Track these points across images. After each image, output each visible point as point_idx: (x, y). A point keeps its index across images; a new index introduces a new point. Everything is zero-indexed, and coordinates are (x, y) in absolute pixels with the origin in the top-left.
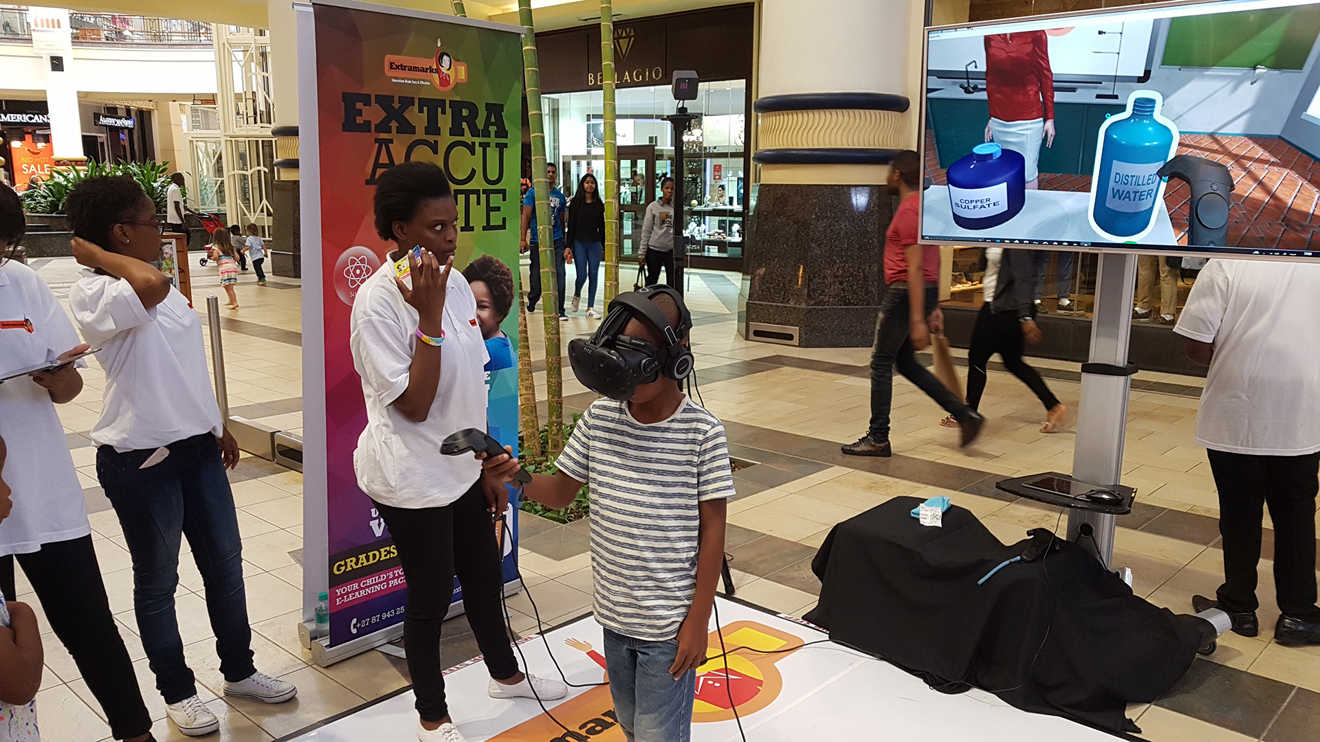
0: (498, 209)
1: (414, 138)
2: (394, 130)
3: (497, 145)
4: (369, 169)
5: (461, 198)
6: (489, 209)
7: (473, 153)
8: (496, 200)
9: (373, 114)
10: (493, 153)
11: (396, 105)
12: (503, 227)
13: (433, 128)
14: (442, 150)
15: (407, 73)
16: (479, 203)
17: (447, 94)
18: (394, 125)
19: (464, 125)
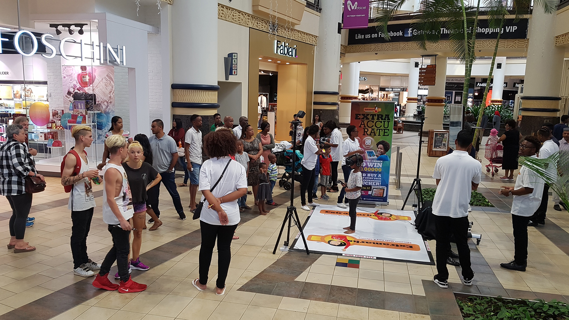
0: (387, 132)
1: (369, 120)
2: (365, 119)
3: (387, 121)
4: (360, 125)
5: (378, 130)
6: (384, 132)
7: (381, 123)
8: (386, 131)
9: (362, 117)
10: (386, 123)
11: (366, 115)
12: (388, 136)
13: (373, 118)
14: (375, 122)
15: (368, 110)
16: (382, 131)
17: (376, 113)
18: (365, 118)
19: (380, 118)
